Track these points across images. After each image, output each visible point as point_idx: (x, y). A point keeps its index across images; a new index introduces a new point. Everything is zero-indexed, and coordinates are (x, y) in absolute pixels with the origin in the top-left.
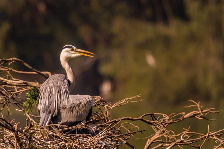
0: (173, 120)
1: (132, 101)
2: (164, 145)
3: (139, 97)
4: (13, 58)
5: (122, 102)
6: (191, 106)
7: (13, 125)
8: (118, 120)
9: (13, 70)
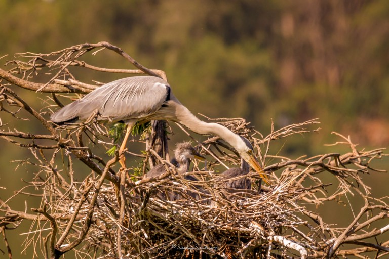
0: (315, 169)
1: (301, 130)
3: (316, 122)
4: (104, 43)
5: (284, 133)
6: (337, 143)
7: (115, 172)
8: (282, 165)
9: (87, 65)
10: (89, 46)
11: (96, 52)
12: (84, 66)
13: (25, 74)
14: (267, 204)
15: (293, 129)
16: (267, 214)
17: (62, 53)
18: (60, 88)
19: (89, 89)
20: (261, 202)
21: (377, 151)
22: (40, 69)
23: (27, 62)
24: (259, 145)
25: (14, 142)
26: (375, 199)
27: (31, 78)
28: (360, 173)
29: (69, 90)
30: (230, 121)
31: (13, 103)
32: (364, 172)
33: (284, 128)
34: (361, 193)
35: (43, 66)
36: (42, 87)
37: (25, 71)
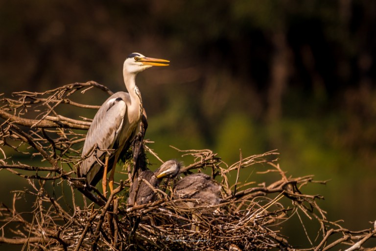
1: (262, 160)
2: (352, 237)
3: (276, 153)
4: (93, 82)
5: (246, 163)
6: (269, 171)
8: (247, 192)
9: (72, 103)
10: (79, 85)
11: (85, 91)
12: (69, 103)
13: (15, 111)
14: (245, 228)
15: (254, 159)
16: (246, 238)
17: (55, 91)
18: (50, 124)
19: (77, 124)
20: (239, 227)
21: (308, 178)
22: (30, 106)
23: (18, 100)
24: (225, 174)
25: (19, 174)
26: (330, 222)
27: (23, 115)
28: (316, 198)
29: (57, 125)
30: (198, 152)
31: (17, 138)
32: (319, 198)
33: (246, 159)
34: (317, 217)
35: (32, 103)
36: (37, 123)
37: (15, 109)
